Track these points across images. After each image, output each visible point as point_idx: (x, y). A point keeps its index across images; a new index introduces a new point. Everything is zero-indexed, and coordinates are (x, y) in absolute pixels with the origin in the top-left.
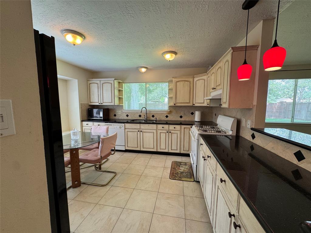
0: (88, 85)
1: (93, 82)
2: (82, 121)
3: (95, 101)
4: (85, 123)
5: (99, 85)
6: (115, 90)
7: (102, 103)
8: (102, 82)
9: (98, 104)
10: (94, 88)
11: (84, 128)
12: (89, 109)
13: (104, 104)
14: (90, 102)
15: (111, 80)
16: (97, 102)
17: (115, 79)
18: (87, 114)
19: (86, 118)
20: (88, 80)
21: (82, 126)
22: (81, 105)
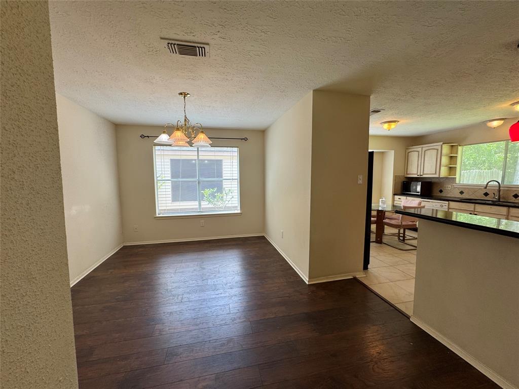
0: (407, 153)
1: (413, 150)
2: (395, 195)
3: (414, 172)
4: (397, 197)
5: (420, 153)
6: (442, 157)
7: (422, 174)
8: (424, 149)
9: (416, 176)
10: (414, 157)
11: (395, 202)
12: (404, 182)
13: (424, 176)
14: (407, 174)
15: (437, 145)
16: (415, 174)
17: (443, 144)
18: (401, 188)
19: (399, 192)
20: (408, 149)
21: (394, 200)
22: (396, 178)
